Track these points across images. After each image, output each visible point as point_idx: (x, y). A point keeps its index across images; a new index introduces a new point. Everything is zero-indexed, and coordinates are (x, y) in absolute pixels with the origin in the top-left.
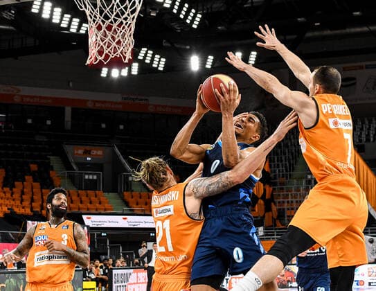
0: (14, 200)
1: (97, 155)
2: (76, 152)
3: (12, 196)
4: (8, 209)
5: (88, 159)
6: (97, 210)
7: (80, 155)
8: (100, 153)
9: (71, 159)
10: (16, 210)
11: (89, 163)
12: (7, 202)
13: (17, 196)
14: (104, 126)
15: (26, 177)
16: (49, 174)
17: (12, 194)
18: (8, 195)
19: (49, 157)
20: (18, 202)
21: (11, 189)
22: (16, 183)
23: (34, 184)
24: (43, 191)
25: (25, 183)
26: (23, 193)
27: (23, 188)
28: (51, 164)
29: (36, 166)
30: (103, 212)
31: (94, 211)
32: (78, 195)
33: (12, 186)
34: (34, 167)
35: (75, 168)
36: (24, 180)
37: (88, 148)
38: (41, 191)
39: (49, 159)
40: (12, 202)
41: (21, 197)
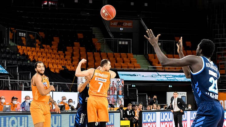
0: (66, 60)
1: (127, 26)
2: (111, 24)
3: (65, 57)
4: (63, 67)
5: (121, 29)
6: (128, 67)
7: (115, 26)
8: (130, 24)
9: (108, 30)
10: (68, 67)
11: (122, 32)
12: (62, 62)
13: (68, 57)
14: (132, 4)
15: (75, 43)
16: (92, 41)
17: (65, 56)
18: (62, 57)
19: (91, 28)
20: (69, 62)
21: (64, 52)
22: (68, 48)
23: (81, 48)
24: (88, 53)
25: (74, 48)
26: (73, 55)
27: (73, 51)
28: (94, 34)
29: (81, 34)
30: (133, 69)
31: (126, 69)
32: (114, 57)
33: (65, 50)
34: (80, 36)
35: (111, 36)
36: (73, 45)
37: (121, 21)
38: (86, 53)
39: (92, 29)
40: (65, 62)
41: (72, 58)
